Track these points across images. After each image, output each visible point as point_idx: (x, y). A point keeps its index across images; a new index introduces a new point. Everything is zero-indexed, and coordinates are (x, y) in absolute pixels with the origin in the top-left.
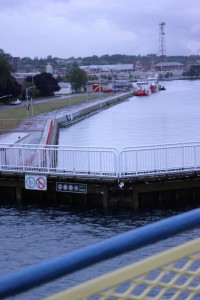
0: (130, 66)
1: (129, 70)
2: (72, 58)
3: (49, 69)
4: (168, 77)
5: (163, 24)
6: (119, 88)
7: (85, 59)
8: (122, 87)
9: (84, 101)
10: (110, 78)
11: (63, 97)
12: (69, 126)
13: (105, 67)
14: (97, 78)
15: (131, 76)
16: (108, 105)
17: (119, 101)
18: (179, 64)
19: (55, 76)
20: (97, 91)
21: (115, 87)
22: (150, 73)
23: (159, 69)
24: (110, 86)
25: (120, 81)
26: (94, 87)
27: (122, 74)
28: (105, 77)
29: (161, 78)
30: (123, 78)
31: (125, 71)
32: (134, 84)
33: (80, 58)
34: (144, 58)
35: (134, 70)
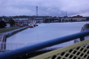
0: (28, 19)
1: (27, 20)
2: (10, 17)
3: (3, 20)
4: (39, 22)
5: (37, 7)
6: (24, 25)
7: (14, 17)
8: (25, 25)
9: (14, 29)
10: (22, 22)
11: (7, 28)
12: (9, 36)
13: (20, 19)
14: (18, 22)
15: (28, 22)
16: (21, 30)
17: (24, 29)
18: (42, 19)
19: (5, 22)
21: (23, 25)
22: (34, 21)
23: (36, 20)
24: (22, 25)
26: (17, 25)
27: (25, 21)
28: (20, 22)
29: (37, 23)
30: (26, 22)
31: (26, 20)
32: (29, 24)
33: (13, 17)
34: (32, 17)
35: (29, 20)
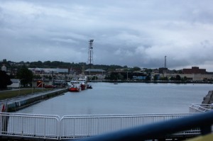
0: (66, 70)
1: (65, 73)
2: (22, 62)
3: (4, 68)
4: (94, 80)
5: (92, 41)
6: (57, 85)
7: (32, 63)
8: (60, 84)
9: (30, 93)
10: (50, 78)
11: (13, 90)
12: (18, 110)
13: (47, 70)
14: (41, 78)
15: (66, 78)
16: (48, 97)
17: (57, 94)
18: (103, 71)
19: (9, 74)
20: (40, 86)
21: (54, 84)
22: (81, 75)
23: (87, 73)
24: (50, 84)
25: (58, 81)
26: (38, 83)
27: (59, 75)
28: (47, 77)
29: (89, 80)
30: (61, 78)
31: (62, 73)
32: (69, 84)
33: (28, 63)
34: (76, 65)
35: (68, 73)
